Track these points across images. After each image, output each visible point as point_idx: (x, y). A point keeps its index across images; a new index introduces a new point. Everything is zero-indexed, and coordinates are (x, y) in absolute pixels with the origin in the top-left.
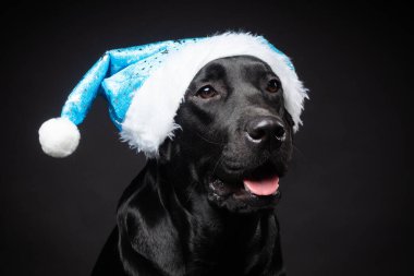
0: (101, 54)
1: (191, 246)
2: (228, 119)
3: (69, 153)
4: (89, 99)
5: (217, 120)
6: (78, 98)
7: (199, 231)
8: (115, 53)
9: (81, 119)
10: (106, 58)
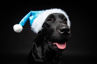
0: (29, 12)
1: (44, 53)
2: (54, 26)
3: (20, 32)
4: (26, 21)
5: (51, 27)
6: (23, 20)
7: (46, 50)
8: (32, 12)
9: (24, 25)
10: (30, 12)
